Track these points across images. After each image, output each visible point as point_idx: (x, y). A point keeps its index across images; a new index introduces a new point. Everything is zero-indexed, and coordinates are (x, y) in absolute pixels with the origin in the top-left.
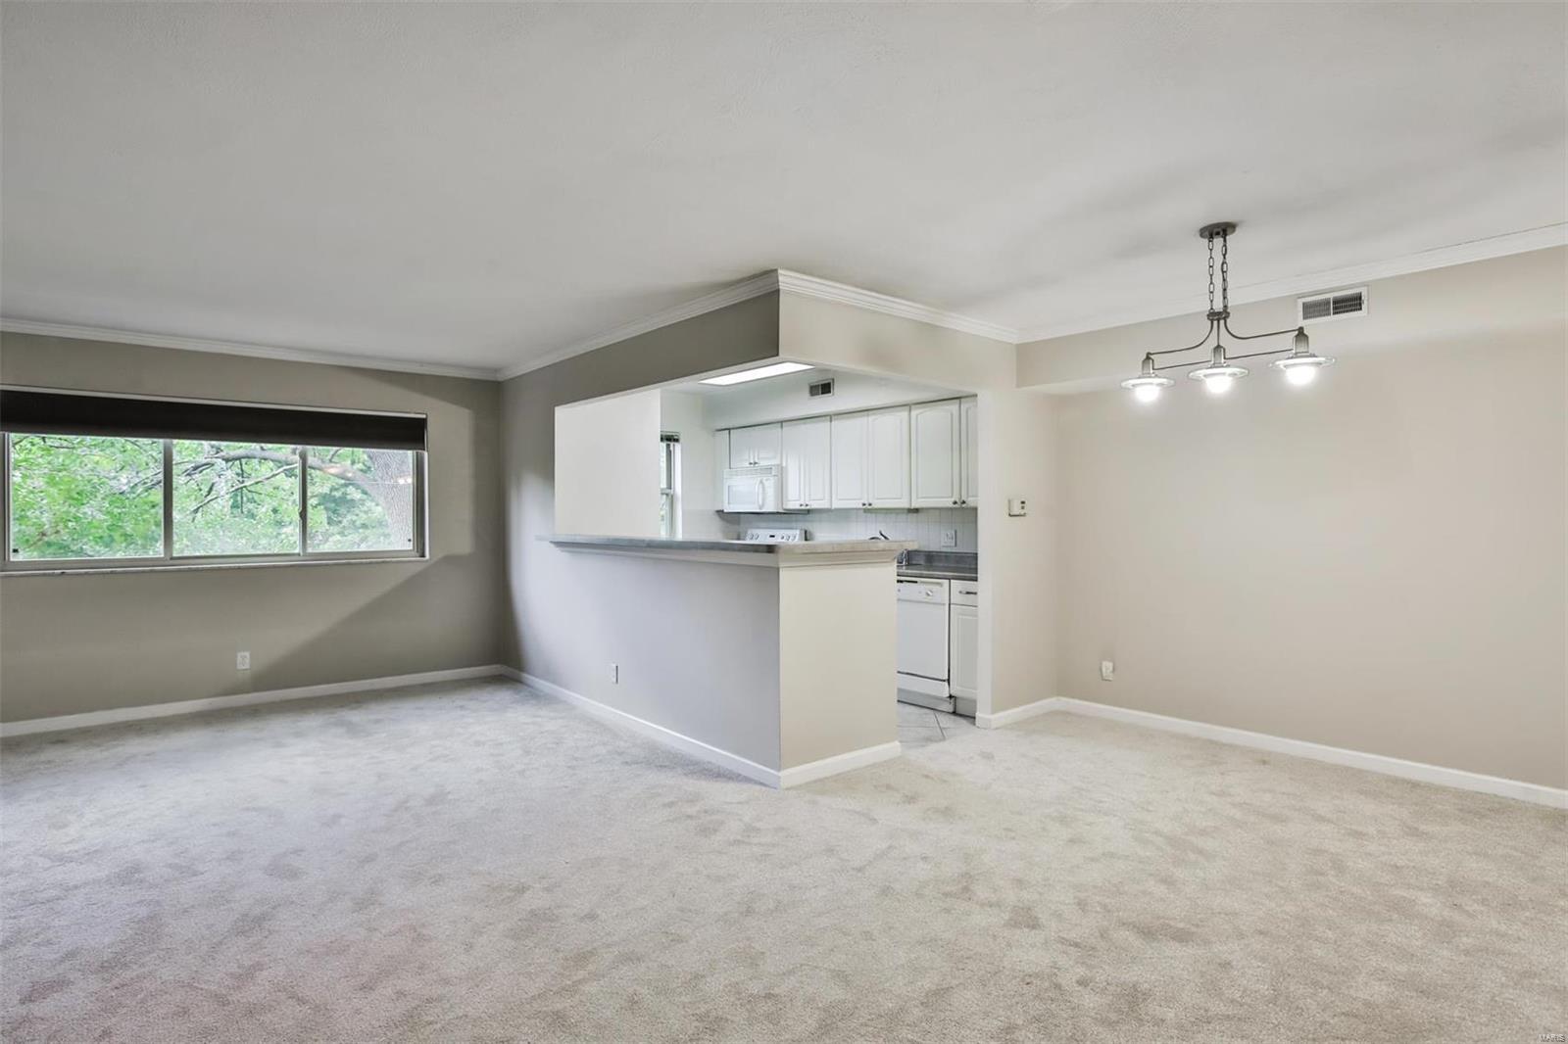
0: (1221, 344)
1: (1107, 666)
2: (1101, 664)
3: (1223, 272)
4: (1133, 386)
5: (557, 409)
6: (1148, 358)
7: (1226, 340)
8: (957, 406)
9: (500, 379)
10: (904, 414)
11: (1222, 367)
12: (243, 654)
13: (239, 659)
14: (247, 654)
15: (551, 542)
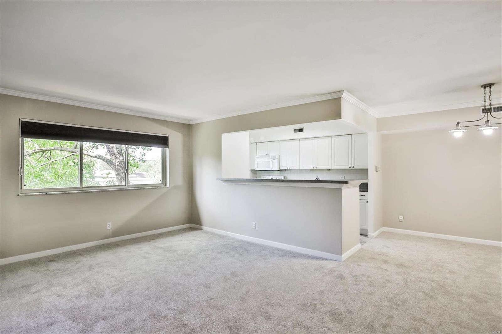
0: (489, 120)
1: (401, 217)
2: (399, 217)
3: (490, 98)
4: (453, 132)
5: (222, 134)
6: (458, 123)
7: (490, 118)
8: (351, 137)
9: (191, 124)
10: (329, 139)
11: (490, 127)
12: (109, 223)
13: (108, 226)
14: (111, 223)
15: (221, 180)
